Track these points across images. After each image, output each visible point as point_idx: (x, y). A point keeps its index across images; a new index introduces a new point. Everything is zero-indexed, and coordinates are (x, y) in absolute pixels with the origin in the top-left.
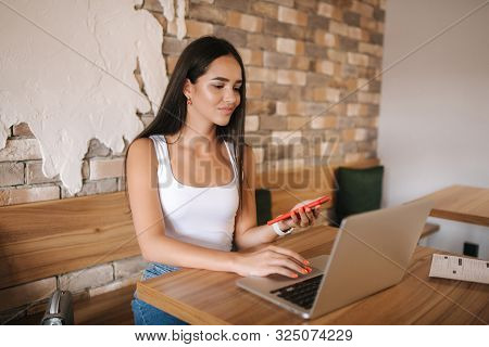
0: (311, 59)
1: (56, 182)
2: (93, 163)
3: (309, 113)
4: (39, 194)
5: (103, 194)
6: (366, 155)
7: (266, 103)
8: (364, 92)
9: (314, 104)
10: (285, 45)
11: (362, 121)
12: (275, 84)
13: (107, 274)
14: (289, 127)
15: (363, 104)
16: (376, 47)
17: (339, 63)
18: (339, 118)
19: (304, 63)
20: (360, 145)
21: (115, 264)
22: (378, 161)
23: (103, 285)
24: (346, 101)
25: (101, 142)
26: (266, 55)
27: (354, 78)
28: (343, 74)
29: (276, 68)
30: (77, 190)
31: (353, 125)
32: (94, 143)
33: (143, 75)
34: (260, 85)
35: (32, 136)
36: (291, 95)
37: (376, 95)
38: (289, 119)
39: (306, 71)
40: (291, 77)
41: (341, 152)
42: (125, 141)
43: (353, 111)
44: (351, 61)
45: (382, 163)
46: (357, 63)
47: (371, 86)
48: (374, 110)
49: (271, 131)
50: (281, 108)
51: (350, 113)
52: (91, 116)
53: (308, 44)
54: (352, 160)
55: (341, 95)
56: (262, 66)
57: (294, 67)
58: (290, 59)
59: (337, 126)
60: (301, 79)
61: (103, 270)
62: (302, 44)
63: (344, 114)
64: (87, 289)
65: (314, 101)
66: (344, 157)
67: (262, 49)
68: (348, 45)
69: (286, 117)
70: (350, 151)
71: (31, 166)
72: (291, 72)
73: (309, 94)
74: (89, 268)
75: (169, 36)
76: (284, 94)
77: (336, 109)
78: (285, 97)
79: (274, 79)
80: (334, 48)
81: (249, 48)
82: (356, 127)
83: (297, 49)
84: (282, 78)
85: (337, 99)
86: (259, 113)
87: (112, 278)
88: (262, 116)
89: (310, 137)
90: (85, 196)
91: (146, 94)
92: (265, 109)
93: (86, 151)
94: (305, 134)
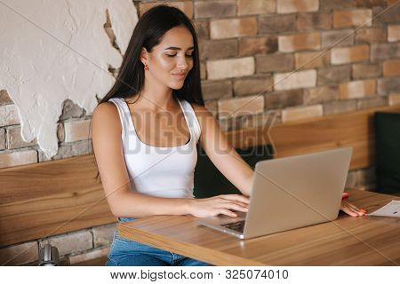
1: (33, 146)
2: (68, 125)
3: (327, 44)
4: (19, 159)
5: (79, 156)
7: (263, 41)
9: (331, 33)
12: (275, 13)
13: (87, 241)
14: (298, 67)
18: (374, 47)
21: (94, 230)
23: (82, 253)
25: (75, 102)
30: (53, 153)
32: (67, 105)
33: (113, 28)
34: (253, 20)
35: (11, 102)
36: (299, 25)
38: (297, 55)
40: (296, 3)
42: (98, 100)
43: (397, 34)
49: (272, 73)
50: (285, 44)
51: (392, 38)
52: (63, 78)
59: (372, 58)
60: (312, 3)
61: (82, 237)
64: (67, 256)
65: (332, 28)
66: (385, 98)
69: (293, 53)
70: (397, 90)
71: (11, 132)
74: (67, 233)
77: (369, 34)
78: (289, 29)
84: (284, 6)
85: (368, 22)
86: (255, 53)
87: (91, 246)
88: (258, 56)
89: (329, 76)
90: (62, 159)
91: (118, 49)
92: (262, 47)
93: (60, 114)
94: (321, 72)
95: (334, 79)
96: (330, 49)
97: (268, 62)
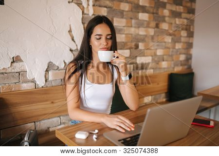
0: (157, 22)
1: (33, 81)
2: (50, 73)
3: (156, 47)
4: (26, 87)
5: (55, 86)
6: (186, 67)
7: (133, 44)
8: (185, 37)
9: (158, 44)
10: (143, 16)
11: (183, 51)
12: (138, 34)
13: (58, 121)
14: (145, 55)
15: (183, 42)
16: (191, 15)
17: (171, 24)
18: (171, 50)
19: (153, 24)
20: (182, 62)
21: (61, 117)
22: (192, 70)
23: (55, 126)
24: (175, 41)
25: (54, 63)
26: (133, 21)
27: (179, 31)
28: (174, 29)
29: (139, 27)
30: (43, 85)
31: (179, 53)
32: (50, 64)
33: (73, 33)
34: (130, 36)
35: (22, 61)
36: (146, 39)
37: (191, 38)
38: (146, 51)
39: (154, 28)
40: (146, 31)
41: (172, 66)
42: (65, 63)
43: (178, 46)
44: (177, 22)
45: (194, 71)
46: (181, 23)
47: (188, 34)
48: (190, 46)
49: (136, 57)
50: (141, 46)
51: (177, 48)
52: (49, 52)
53: (155, 15)
54: (178, 69)
55: (172, 39)
56: (132, 27)
57: (148, 26)
58: (145, 22)
59: (170, 54)
60: (151, 32)
61: (56, 120)
62: (152, 15)
63: (174, 48)
64: (49, 128)
65: (158, 42)
66: (174, 68)
67: (131, 18)
68: (175, 15)
69: (144, 50)
70: (177, 65)
71: (22, 74)
72: (146, 29)
73: (155, 39)
74: (49, 119)
75: (85, 14)
76: (143, 39)
77: (170, 45)
78: (143, 40)
79: (137, 32)
80: (169, 17)
81: (125, 18)
82: (180, 54)
83: (149, 18)
84: (142, 32)
85: (170, 41)
86: (130, 48)
87: (60, 123)
88: (131, 50)
89: (156, 59)
90: (47, 87)
91: (74, 42)
92: (133, 46)
93: (47, 67)
94: (154, 57)
95: (157, 60)
96: (156, 49)
97: (135, 52)
